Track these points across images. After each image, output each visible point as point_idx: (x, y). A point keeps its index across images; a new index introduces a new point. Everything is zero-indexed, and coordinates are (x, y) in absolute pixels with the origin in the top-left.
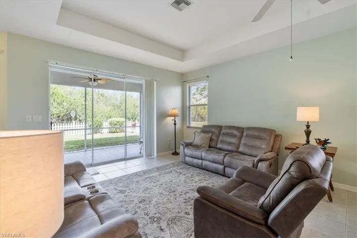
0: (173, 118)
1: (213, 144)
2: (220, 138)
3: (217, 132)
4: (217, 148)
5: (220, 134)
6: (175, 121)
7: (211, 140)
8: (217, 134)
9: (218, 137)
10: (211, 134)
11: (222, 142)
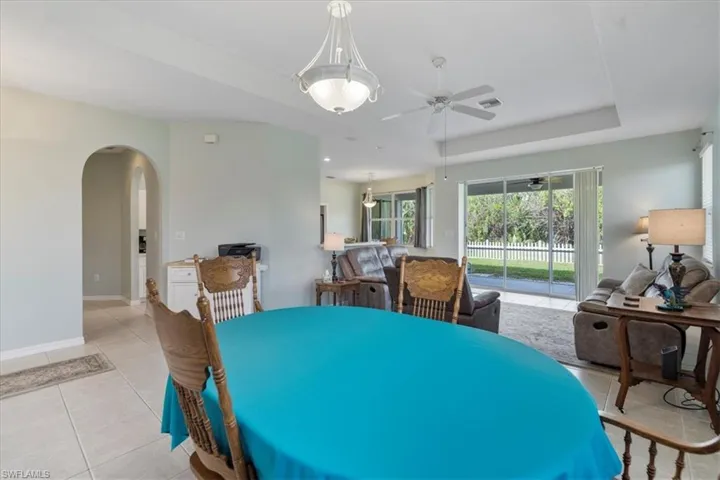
6: (650, 244)
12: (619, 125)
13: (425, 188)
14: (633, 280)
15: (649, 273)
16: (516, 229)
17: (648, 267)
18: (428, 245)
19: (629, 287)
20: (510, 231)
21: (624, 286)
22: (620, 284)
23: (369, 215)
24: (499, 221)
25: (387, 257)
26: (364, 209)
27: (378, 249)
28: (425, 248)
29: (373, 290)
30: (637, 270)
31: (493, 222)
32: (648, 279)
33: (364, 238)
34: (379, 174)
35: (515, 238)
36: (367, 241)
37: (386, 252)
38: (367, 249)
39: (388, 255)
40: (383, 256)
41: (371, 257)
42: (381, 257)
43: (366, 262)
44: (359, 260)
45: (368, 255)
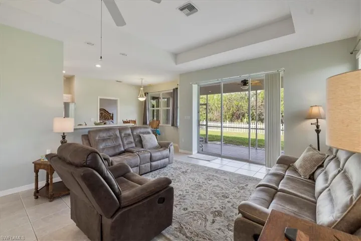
6: (318, 127)
12: (294, 32)
13: (177, 89)
14: (305, 160)
15: (317, 155)
16: (246, 115)
17: (317, 148)
19: (301, 167)
20: (243, 116)
21: (297, 164)
22: (294, 160)
23: (148, 105)
24: (238, 111)
25: (129, 135)
27: (121, 130)
30: (309, 150)
31: (235, 112)
32: (317, 160)
35: (245, 119)
37: (129, 132)
39: (131, 134)
40: (125, 134)
41: (112, 136)
42: (123, 135)
43: (104, 140)
44: (97, 138)
45: (108, 134)
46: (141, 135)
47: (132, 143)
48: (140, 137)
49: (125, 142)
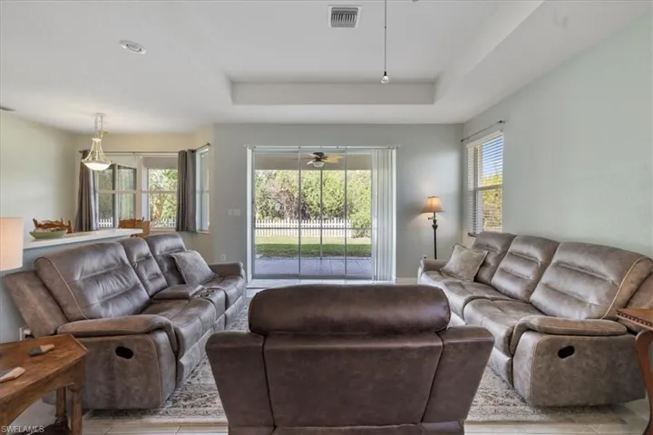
0: (431, 215)
1: (485, 275)
2: (502, 265)
3: (498, 247)
4: (490, 285)
5: (504, 253)
6: (435, 221)
7: (484, 264)
8: (498, 253)
9: (499, 259)
10: (486, 252)
11: (505, 272)
13: (193, 152)
14: (464, 260)
15: (474, 253)
18: (198, 227)
21: (450, 267)
23: (95, 183)
25: (147, 258)
26: (85, 172)
27: (128, 245)
28: (194, 232)
29: (125, 352)
30: (460, 249)
32: (478, 259)
33: (84, 224)
34: (118, 120)
36: (89, 228)
37: (145, 249)
38: (100, 247)
39: (151, 255)
40: (139, 257)
41: (113, 265)
42: (135, 260)
43: (97, 278)
44: (77, 277)
45: (104, 262)
46: (173, 255)
47: (158, 276)
48: (173, 259)
49: (146, 277)
